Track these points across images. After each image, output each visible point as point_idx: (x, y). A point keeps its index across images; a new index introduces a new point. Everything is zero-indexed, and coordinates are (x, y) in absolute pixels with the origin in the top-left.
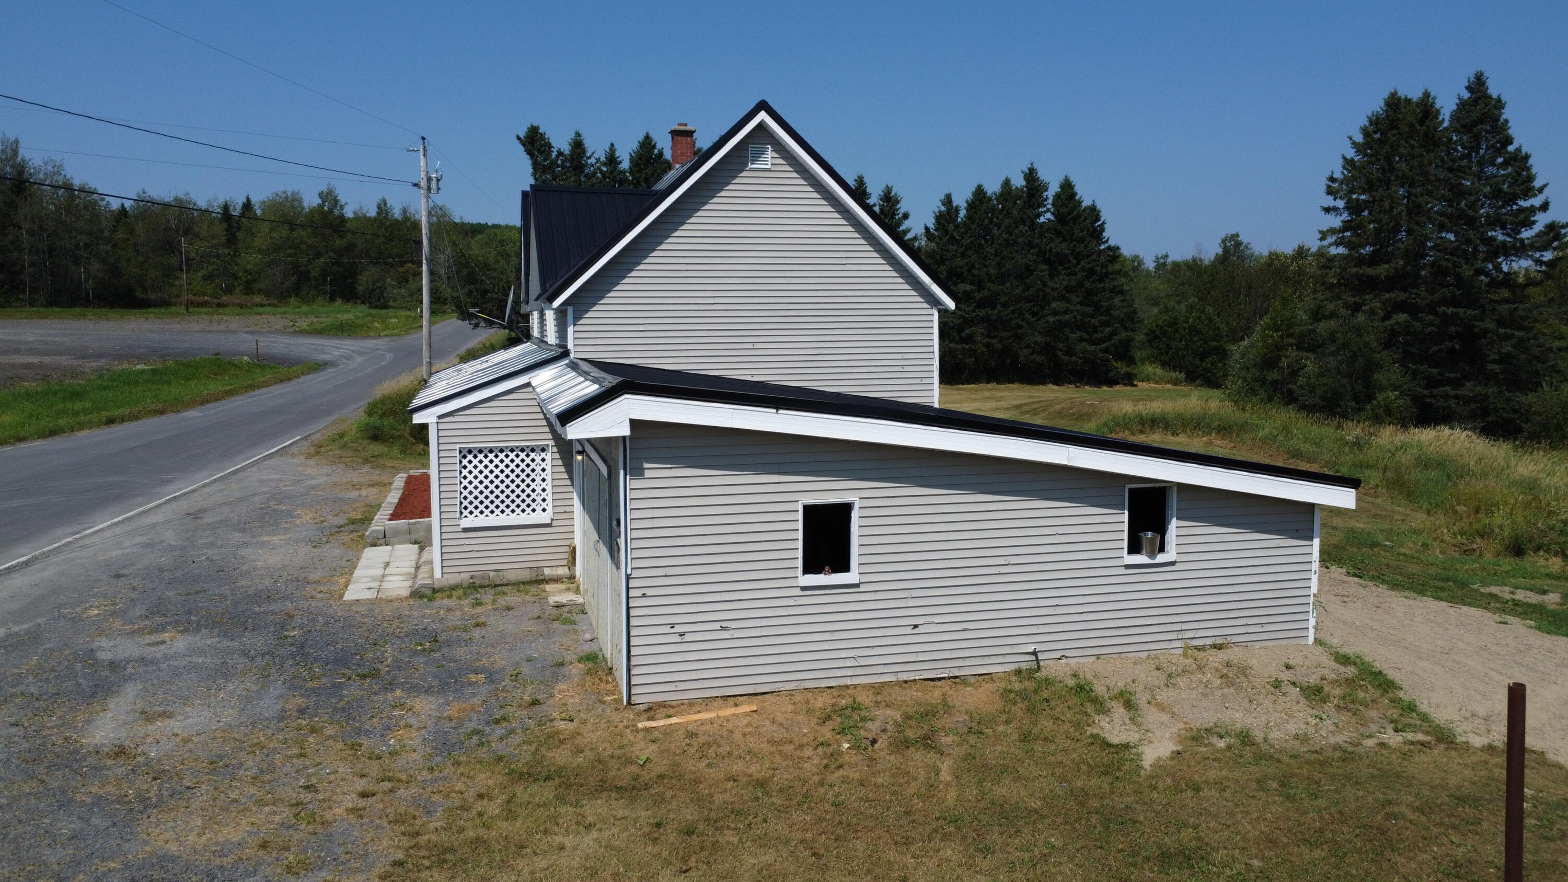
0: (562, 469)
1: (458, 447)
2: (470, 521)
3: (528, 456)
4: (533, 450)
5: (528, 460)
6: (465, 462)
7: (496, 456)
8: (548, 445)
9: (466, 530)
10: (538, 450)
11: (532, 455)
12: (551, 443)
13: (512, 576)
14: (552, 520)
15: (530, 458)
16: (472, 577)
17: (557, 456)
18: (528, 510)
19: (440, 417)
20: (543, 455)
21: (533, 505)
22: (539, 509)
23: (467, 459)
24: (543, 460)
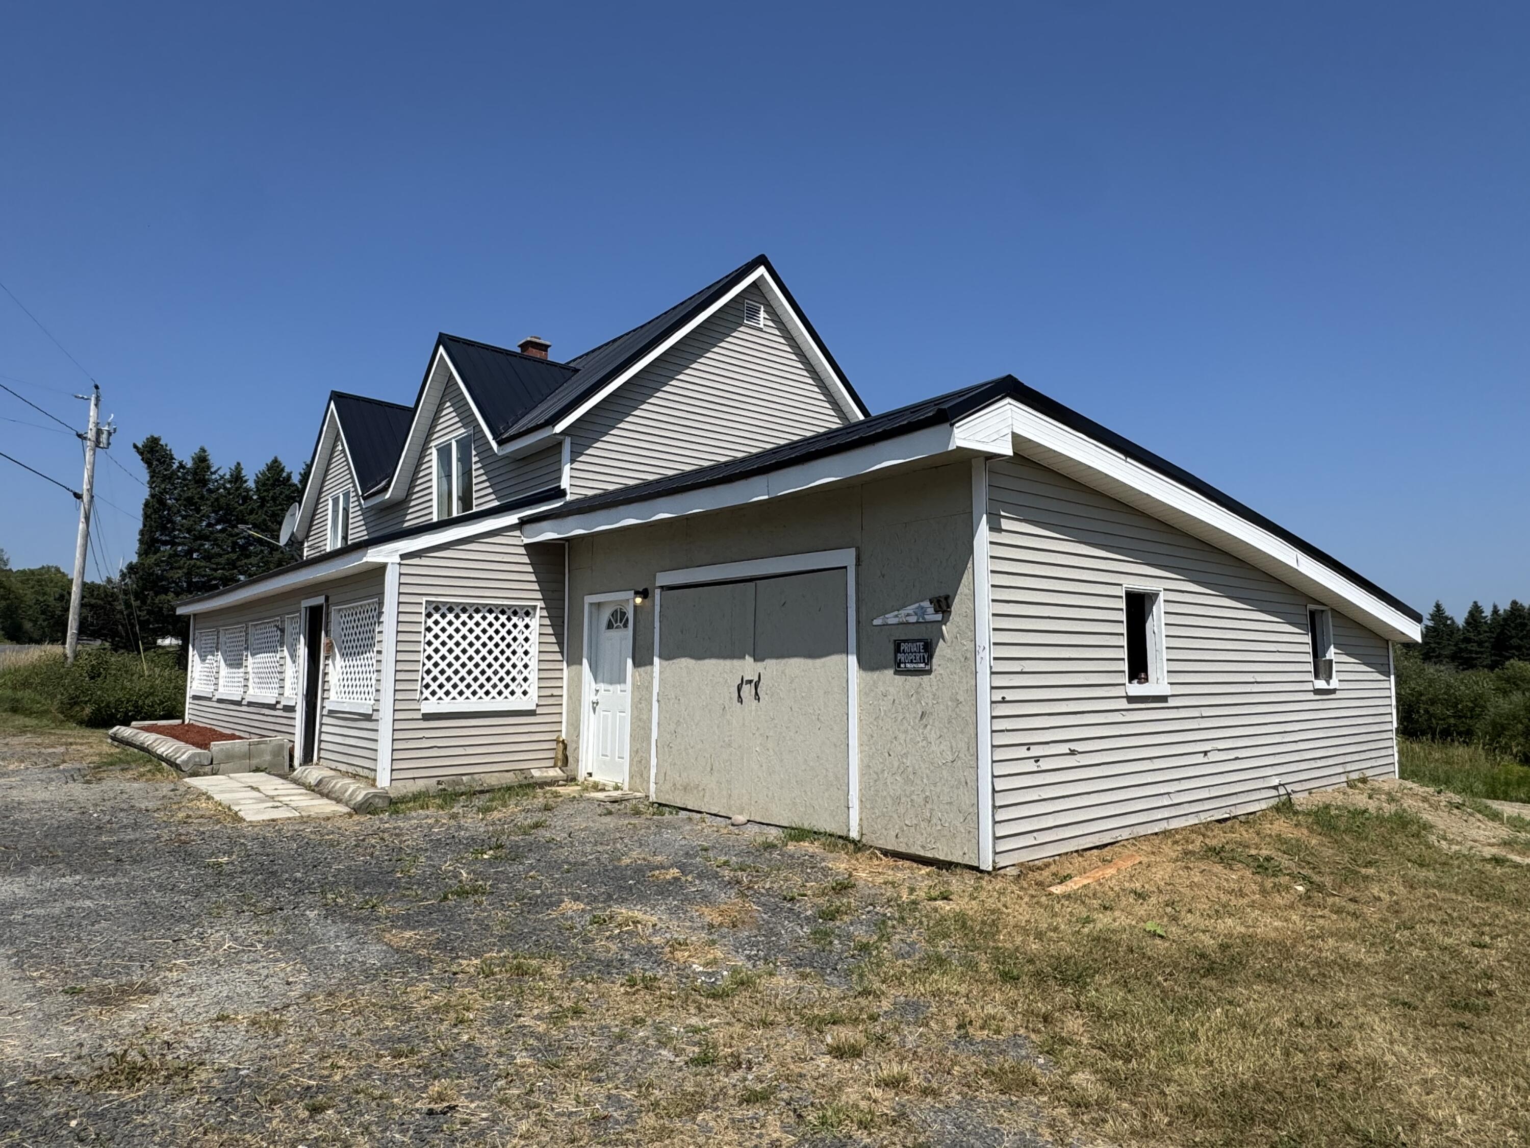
0: (553, 639)
1: (424, 599)
2: (431, 706)
3: (509, 619)
4: (515, 613)
5: (509, 626)
6: (430, 622)
7: (471, 617)
8: (535, 607)
9: (427, 717)
10: (521, 613)
11: (515, 619)
12: (540, 604)
13: (493, 781)
14: (537, 705)
15: (512, 622)
16: (439, 783)
17: (547, 622)
18: (506, 693)
19: (403, 557)
20: (527, 620)
21: (513, 686)
22: (519, 691)
23: (433, 619)
24: (527, 626)
